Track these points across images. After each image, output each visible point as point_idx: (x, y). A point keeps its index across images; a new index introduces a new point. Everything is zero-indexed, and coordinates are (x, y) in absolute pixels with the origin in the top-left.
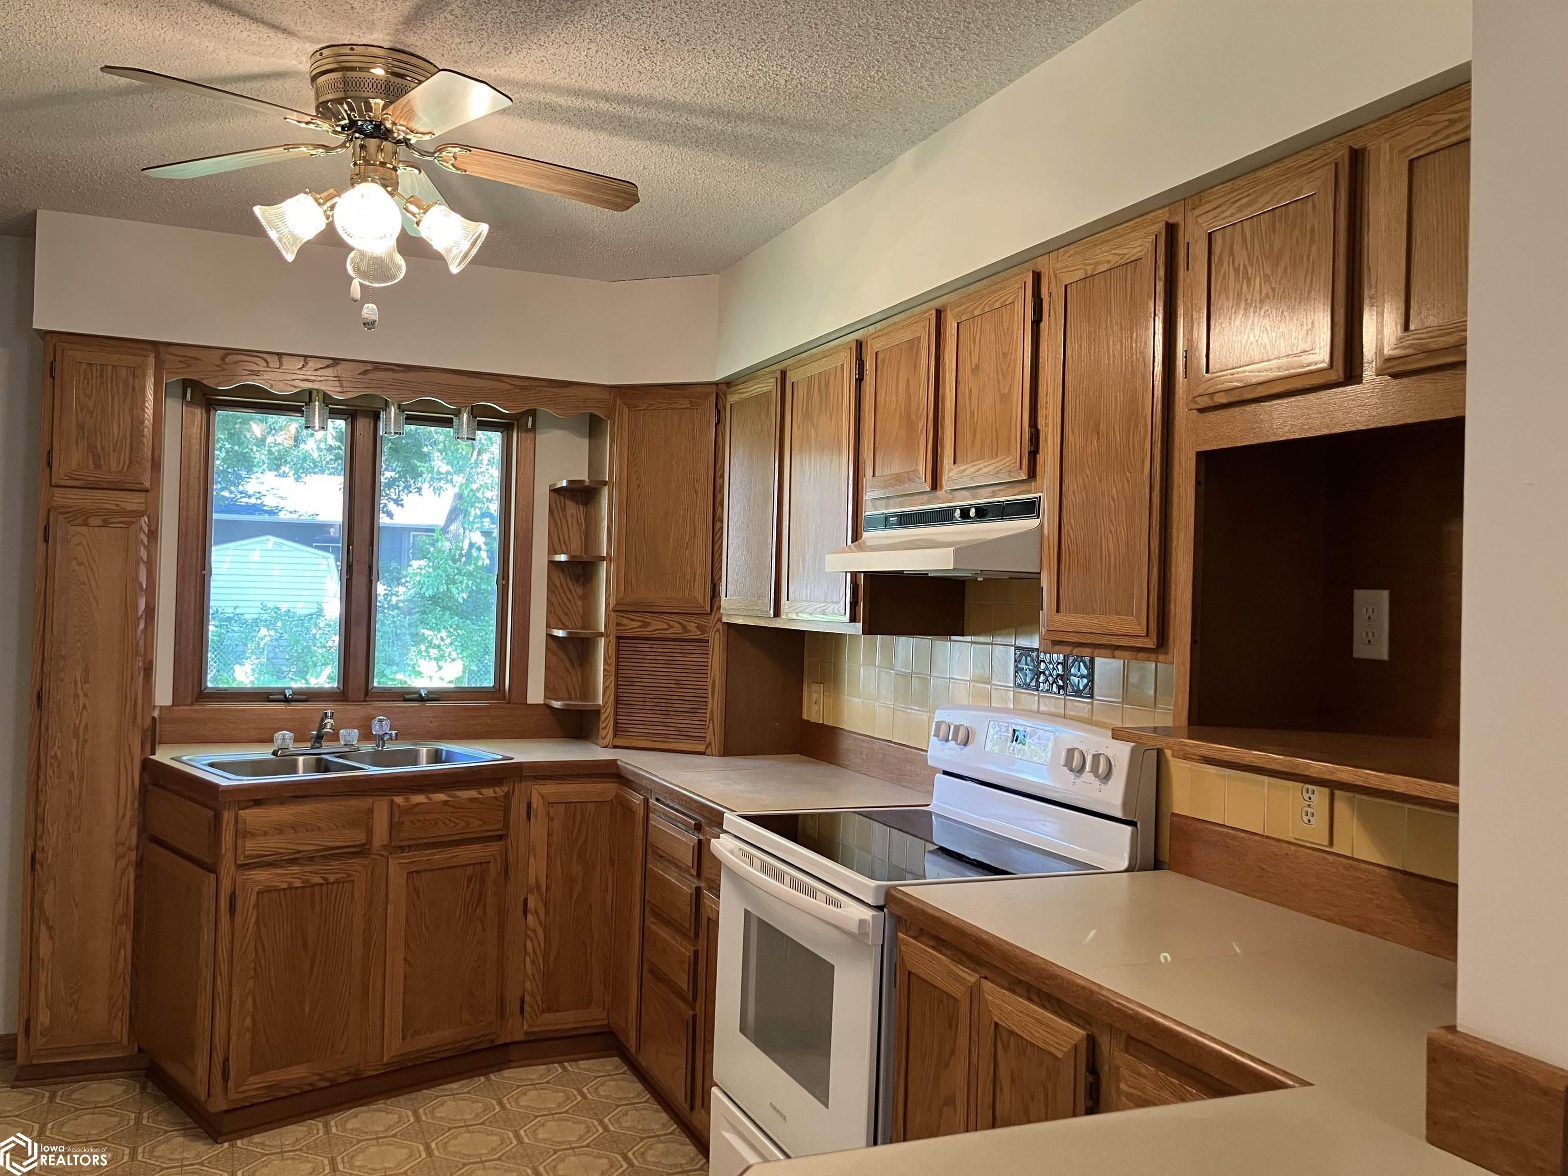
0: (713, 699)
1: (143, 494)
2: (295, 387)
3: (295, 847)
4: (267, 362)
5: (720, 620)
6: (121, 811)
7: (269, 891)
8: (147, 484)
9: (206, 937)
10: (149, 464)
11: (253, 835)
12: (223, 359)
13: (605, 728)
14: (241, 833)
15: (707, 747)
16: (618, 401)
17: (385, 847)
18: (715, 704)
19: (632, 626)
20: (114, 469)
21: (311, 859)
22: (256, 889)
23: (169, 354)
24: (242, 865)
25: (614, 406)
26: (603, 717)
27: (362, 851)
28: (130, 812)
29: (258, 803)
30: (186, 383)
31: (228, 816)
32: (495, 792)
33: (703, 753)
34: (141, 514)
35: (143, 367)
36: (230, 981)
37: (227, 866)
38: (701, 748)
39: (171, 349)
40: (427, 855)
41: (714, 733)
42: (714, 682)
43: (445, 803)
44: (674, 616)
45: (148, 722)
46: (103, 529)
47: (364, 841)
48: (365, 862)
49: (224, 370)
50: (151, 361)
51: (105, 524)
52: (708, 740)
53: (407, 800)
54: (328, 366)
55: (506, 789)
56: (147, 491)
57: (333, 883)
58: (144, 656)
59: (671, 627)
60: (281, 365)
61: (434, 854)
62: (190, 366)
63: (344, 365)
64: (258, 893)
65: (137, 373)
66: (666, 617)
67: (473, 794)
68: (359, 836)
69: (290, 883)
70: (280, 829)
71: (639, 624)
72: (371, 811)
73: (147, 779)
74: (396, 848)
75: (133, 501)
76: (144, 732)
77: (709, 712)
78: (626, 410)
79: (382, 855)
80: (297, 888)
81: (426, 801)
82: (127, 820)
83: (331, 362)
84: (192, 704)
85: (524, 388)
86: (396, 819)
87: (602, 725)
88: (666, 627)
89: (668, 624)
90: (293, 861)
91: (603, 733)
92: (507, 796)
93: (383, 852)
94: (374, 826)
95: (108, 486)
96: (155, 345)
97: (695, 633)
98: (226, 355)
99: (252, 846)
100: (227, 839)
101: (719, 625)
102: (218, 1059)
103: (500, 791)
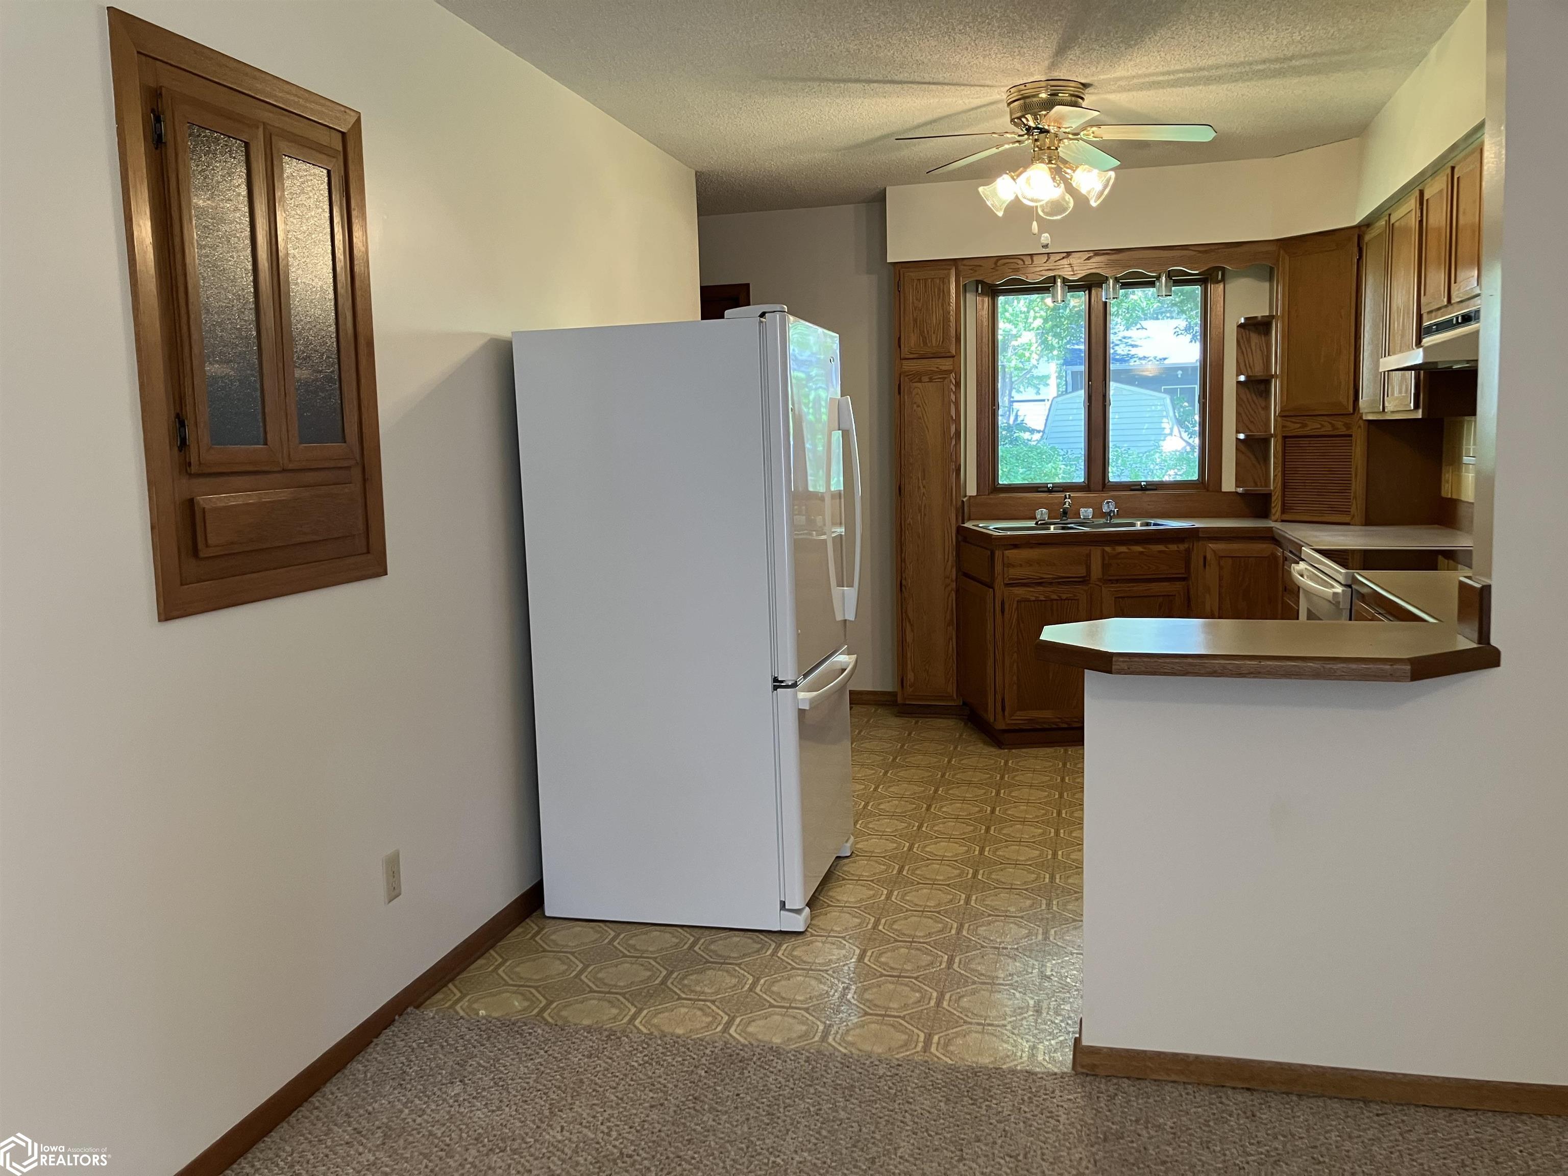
0: (1356, 481)
1: (951, 359)
2: (1042, 276)
3: (1039, 575)
4: (1024, 261)
5: (1361, 418)
6: (946, 557)
7: (1024, 601)
8: (954, 352)
9: (990, 626)
10: (954, 339)
11: (1013, 566)
12: (996, 263)
13: (1275, 506)
14: (1008, 565)
15: (1352, 519)
16: (1282, 252)
17: (1100, 580)
18: (1358, 486)
19: (1294, 428)
20: (934, 345)
21: (1051, 583)
22: (1016, 599)
23: (964, 265)
24: (1008, 584)
25: (1279, 255)
26: (1273, 499)
27: (1084, 580)
28: (952, 559)
29: (1016, 546)
30: (978, 282)
31: (998, 553)
32: (1178, 547)
33: (1348, 524)
34: (950, 372)
35: (948, 276)
36: (1003, 654)
37: (999, 583)
38: (1347, 519)
39: (965, 262)
40: (1129, 587)
41: (1357, 507)
42: (1357, 468)
43: (1141, 553)
44: (1325, 418)
45: (960, 503)
46: (929, 384)
47: (1085, 574)
48: (1086, 588)
49: (997, 270)
50: (953, 272)
51: (931, 380)
52: (1352, 513)
53: (1114, 549)
54: (1063, 258)
55: (1186, 546)
56: (953, 357)
57: (1065, 600)
58: (956, 462)
59: (1323, 426)
60: (1032, 261)
61: (1133, 586)
62: (976, 271)
63: (1074, 255)
64: (1018, 601)
65: (945, 280)
66: (1320, 418)
67: (1161, 547)
68: (1082, 571)
69: (1036, 597)
70: (1029, 563)
71: (1299, 425)
72: (1089, 556)
73: (960, 538)
74: (1107, 580)
75: (946, 364)
76: (957, 510)
77: (1352, 491)
78: (1287, 257)
79: (1097, 585)
80: (1041, 601)
81: (1127, 551)
82: (950, 563)
83: (1065, 254)
84: (989, 495)
85: (1206, 252)
86: (1106, 562)
87: (1273, 505)
88: (1319, 426)
89: (1321, 424)
90: (1040, 584)
91: (1273, 511)
92: (1188, 552)
93: (1097, 583)
94: (1092, 565)
95: (932, 356)
96: (955, 260)
97: (1344, 430)
98: (998, 261)
99: (1014, 572)
100: (998, 567)
101: (1361, 423)
102: (999, 697)
103: (1182, 547)
